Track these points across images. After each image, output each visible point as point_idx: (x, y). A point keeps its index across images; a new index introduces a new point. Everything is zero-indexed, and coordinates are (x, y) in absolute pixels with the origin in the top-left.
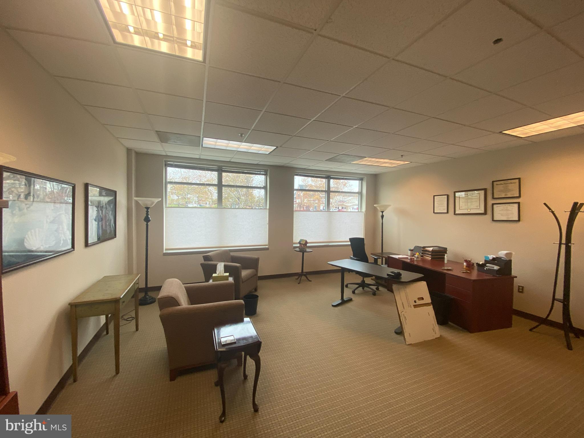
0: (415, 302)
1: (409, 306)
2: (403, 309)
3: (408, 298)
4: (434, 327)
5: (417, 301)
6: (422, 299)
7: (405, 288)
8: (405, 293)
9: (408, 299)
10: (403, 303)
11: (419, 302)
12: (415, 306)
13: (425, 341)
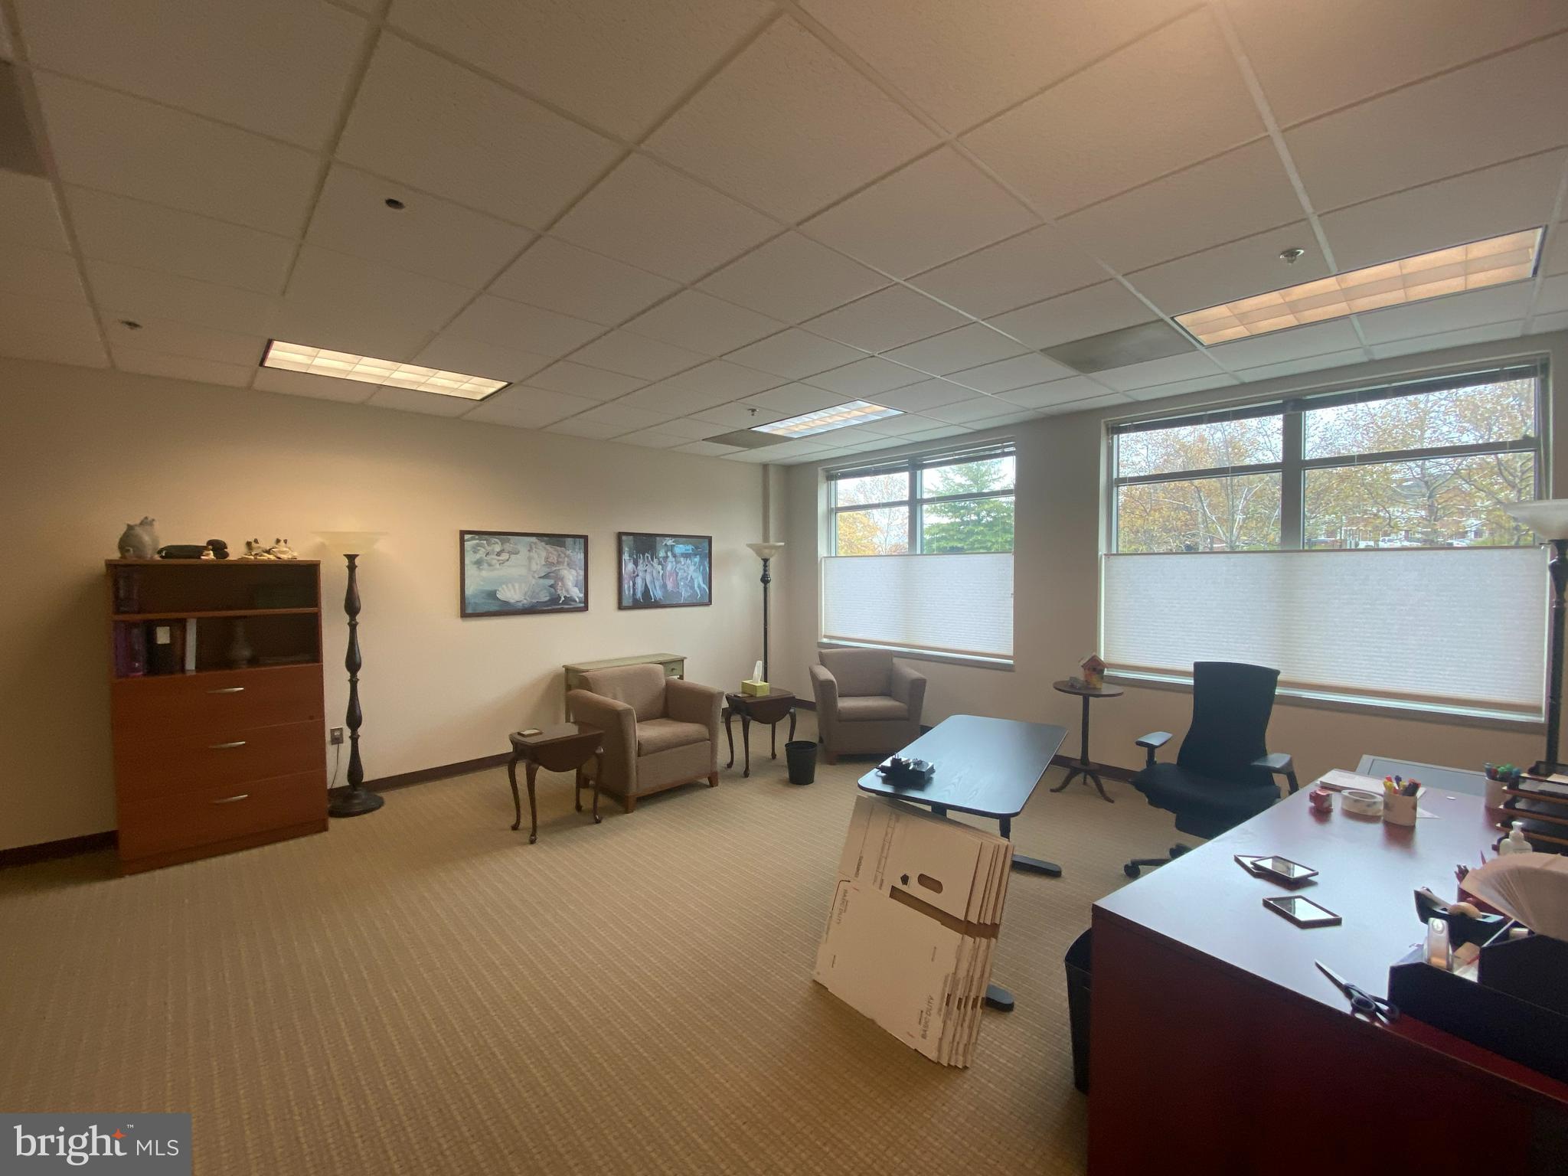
0: (905, 879)
1: (876, 877)
2: (853, 876)
3: (885, 851)
4: (929, 1011)
5: (913, 881)
6: (936, 886)
7: (894, 816)
8: (886, 834)
9: (884, 855)
10: (861, 858)
11: (915, 889)
12: (895, 893)
13: (873, 1022)
